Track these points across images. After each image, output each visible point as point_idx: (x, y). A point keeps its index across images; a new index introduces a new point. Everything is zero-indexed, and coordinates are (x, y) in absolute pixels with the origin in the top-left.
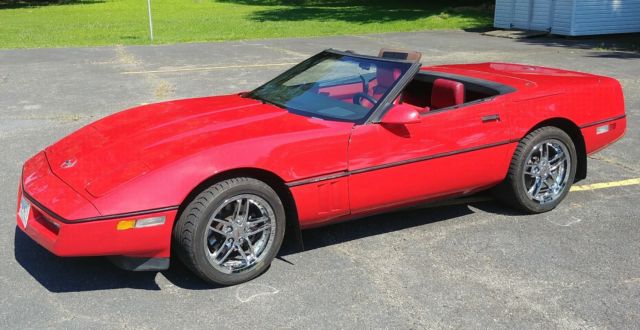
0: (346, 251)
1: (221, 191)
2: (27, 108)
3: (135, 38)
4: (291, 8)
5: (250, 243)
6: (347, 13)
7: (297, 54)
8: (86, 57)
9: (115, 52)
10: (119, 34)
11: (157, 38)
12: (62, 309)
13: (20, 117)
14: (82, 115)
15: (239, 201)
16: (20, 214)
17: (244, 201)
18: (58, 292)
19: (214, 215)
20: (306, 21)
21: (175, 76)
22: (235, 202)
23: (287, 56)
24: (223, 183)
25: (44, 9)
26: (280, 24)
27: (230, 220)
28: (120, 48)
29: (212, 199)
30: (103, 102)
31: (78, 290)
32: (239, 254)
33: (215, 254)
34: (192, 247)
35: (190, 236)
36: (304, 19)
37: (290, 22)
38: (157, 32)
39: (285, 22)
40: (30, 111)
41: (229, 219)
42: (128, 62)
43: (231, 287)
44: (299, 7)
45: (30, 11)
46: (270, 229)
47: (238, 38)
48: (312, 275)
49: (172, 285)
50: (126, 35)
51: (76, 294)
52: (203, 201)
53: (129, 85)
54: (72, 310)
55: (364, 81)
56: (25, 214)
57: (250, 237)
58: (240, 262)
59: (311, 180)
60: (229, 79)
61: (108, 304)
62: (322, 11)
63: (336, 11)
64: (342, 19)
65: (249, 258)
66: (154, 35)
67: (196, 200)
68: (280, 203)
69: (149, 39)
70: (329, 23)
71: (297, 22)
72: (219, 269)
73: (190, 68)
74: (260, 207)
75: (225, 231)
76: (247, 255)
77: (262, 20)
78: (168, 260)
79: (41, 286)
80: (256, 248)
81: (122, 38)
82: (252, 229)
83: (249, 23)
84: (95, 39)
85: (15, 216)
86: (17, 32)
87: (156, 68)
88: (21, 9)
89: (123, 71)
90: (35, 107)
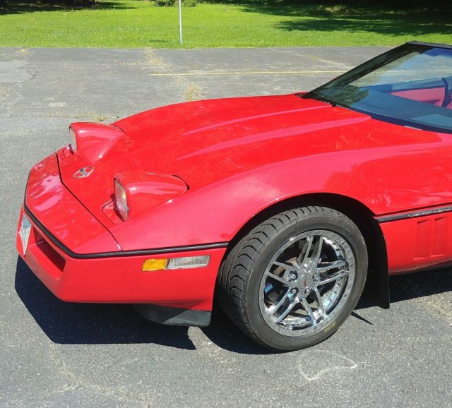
0: (438, 308)
1: (288, 224)
2: (52, 105)
3: (164, 42)
4: (318, 19)
5: (318, 294)
6: (377, 25)
7: (331, 62)
8: (116, 58)
9: (144, 54)
10: (149, 37)
11: (186, 42)
12: (65, 371)
13: (43, 114)
14: (107, 115)
15: (310, 240)
16: (20, 232)
17: (316, 239)
18: (63, 343)
19: (276, 256)
20: (334, 31)
21: (205, 79)
22: (305, 239)
23: (320, 64)
24: (290, 213)
25: (78, 12)
26: (309, 33)
27: (295, 263)
28: (149, 50)
29: (274, 235)
30: (131, 102)
31: (89, 343)
32: (302, 308)
33: (273, 308)
34: (243, 301)
35: (241, 284)
36: (333, 30)
37: (318, 32)
38: (186, 37)
39: (314, 31)
40: (53, 108)
41: (294, 261)
42: (156, 63)
43: (291, 354)
44: (326, 19)
45: (65, 14)
46: (347, 277)
47: (267, 45)
48: (401, 342)
49: (210, 343)
50: (155, 39)
51: (84, 347)
52: (261, 237)
53: (157, 87)
54: (78, 372)
55: (446, 86)
56: (26, 234)
57: (319, 287)
58: (303, 320)
59: (409, 214)
60: (262, 85)
61: (127, 366)
62: (351, 23)
63: (365, 24)
64: (372, 30)
65: (316, 315)
66: (183, 39)
67: (250, 235)
68: (364, 243)
69: (178, 43)
70: (360, 34)
71: (326, 33)
72: (276, 329)
73: (220, 72)
74: (335, 247)
75: (286, 278)
76: (314, 310)
77: (290, 30)
78: (209, 314)
79: (42, 332)
80: (326, 302)
81: (152, 41)
82: (323, 277)
83: (277, 31)
84: (125, 41)
85: (15, 234)
86: (50, 32)
87: (185, 71)
88: (57, 12)
89: (153, 73)
90: (61, 104)
